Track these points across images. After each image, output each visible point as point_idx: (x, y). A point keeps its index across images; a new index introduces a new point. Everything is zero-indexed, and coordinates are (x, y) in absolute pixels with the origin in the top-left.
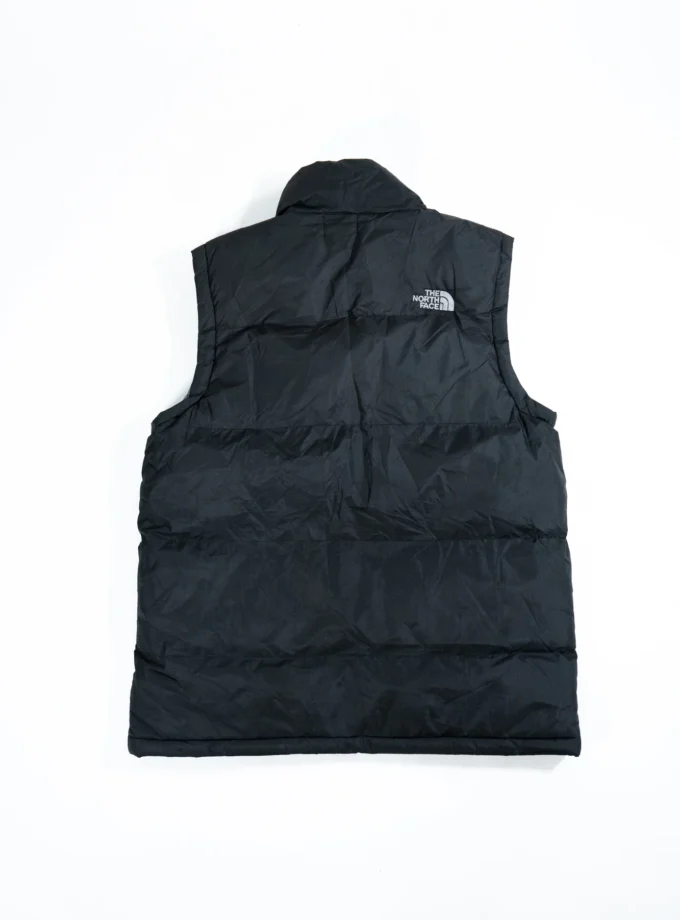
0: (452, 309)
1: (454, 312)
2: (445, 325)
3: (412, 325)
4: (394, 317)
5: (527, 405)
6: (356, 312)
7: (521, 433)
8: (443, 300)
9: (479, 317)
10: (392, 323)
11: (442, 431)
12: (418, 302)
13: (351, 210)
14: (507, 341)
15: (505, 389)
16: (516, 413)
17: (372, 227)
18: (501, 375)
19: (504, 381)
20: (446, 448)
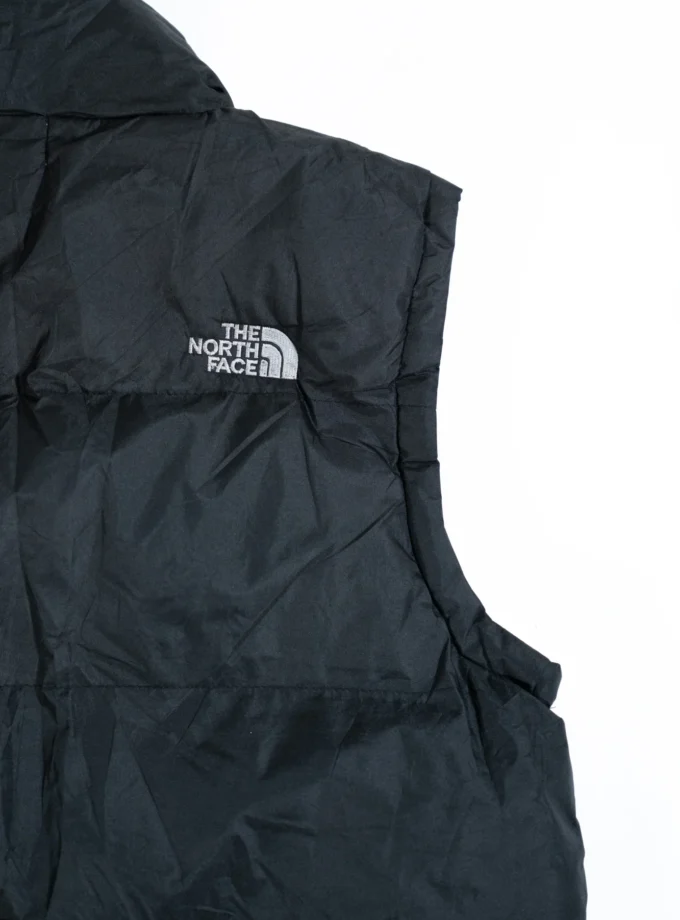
0: (291, 373)
1: (297, 383)
2: (273, 419)
3: (182, 418)
4: (139, 396)
5: (481, 641)
6: (36, 384)
7: (463, 723)
8: (267, 351)
9: (360, 398)
10: (132, 413)
11: (254, 708)
12: (204, 356)
13: (34, 108)
14: (436, 464)
15: (426, 598)
16: (452, 665)
17: (86, 154)
18: (416, 555)
19: (422, 575)
20: (263, 758)
